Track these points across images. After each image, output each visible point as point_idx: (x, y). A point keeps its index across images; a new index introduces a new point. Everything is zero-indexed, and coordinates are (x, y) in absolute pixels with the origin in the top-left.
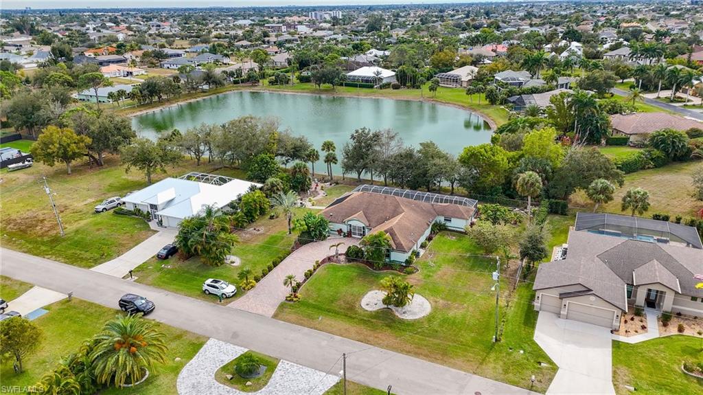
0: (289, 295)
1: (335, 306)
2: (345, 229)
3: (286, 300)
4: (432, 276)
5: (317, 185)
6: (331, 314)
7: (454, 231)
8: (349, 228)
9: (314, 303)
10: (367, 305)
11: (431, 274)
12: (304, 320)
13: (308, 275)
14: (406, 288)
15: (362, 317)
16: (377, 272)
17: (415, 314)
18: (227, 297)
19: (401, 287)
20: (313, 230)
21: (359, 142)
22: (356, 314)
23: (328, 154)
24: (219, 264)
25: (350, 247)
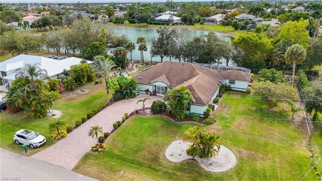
0: (95, 146)
1: (138, 157)
2: (151, 89)
3: (92, 150)
4: (230, 127)
5: (133, 65)
6: (133, 165)
7: (237, 91)
8: (154, 88)
9: (119, 154)
10: (172, 155)
11: (229, 125)
12: (105, 174)
13: (117, 126)
14: (211, 139)
15: (166, 169)
16: (179, 123)
17: (220, 165)
18: (34, 148)
19: (208, 138)
20: (124, 89)
21: (162, 35)
22: (160, 165)
23: (141, 45)
24: (41, 117)
25: (155, 102)
